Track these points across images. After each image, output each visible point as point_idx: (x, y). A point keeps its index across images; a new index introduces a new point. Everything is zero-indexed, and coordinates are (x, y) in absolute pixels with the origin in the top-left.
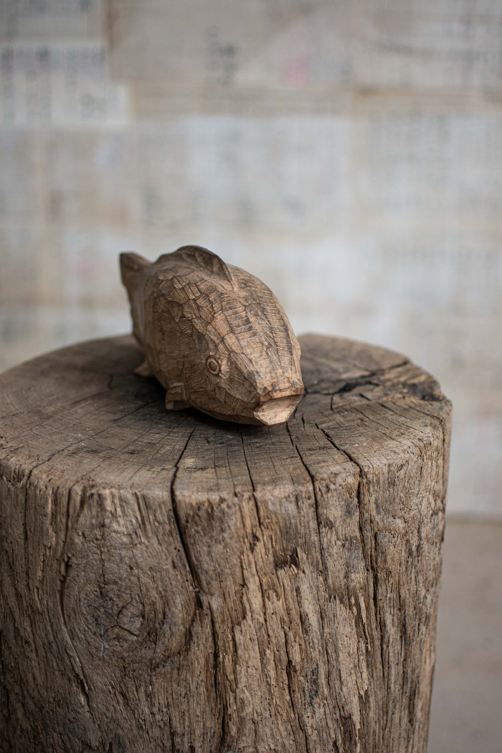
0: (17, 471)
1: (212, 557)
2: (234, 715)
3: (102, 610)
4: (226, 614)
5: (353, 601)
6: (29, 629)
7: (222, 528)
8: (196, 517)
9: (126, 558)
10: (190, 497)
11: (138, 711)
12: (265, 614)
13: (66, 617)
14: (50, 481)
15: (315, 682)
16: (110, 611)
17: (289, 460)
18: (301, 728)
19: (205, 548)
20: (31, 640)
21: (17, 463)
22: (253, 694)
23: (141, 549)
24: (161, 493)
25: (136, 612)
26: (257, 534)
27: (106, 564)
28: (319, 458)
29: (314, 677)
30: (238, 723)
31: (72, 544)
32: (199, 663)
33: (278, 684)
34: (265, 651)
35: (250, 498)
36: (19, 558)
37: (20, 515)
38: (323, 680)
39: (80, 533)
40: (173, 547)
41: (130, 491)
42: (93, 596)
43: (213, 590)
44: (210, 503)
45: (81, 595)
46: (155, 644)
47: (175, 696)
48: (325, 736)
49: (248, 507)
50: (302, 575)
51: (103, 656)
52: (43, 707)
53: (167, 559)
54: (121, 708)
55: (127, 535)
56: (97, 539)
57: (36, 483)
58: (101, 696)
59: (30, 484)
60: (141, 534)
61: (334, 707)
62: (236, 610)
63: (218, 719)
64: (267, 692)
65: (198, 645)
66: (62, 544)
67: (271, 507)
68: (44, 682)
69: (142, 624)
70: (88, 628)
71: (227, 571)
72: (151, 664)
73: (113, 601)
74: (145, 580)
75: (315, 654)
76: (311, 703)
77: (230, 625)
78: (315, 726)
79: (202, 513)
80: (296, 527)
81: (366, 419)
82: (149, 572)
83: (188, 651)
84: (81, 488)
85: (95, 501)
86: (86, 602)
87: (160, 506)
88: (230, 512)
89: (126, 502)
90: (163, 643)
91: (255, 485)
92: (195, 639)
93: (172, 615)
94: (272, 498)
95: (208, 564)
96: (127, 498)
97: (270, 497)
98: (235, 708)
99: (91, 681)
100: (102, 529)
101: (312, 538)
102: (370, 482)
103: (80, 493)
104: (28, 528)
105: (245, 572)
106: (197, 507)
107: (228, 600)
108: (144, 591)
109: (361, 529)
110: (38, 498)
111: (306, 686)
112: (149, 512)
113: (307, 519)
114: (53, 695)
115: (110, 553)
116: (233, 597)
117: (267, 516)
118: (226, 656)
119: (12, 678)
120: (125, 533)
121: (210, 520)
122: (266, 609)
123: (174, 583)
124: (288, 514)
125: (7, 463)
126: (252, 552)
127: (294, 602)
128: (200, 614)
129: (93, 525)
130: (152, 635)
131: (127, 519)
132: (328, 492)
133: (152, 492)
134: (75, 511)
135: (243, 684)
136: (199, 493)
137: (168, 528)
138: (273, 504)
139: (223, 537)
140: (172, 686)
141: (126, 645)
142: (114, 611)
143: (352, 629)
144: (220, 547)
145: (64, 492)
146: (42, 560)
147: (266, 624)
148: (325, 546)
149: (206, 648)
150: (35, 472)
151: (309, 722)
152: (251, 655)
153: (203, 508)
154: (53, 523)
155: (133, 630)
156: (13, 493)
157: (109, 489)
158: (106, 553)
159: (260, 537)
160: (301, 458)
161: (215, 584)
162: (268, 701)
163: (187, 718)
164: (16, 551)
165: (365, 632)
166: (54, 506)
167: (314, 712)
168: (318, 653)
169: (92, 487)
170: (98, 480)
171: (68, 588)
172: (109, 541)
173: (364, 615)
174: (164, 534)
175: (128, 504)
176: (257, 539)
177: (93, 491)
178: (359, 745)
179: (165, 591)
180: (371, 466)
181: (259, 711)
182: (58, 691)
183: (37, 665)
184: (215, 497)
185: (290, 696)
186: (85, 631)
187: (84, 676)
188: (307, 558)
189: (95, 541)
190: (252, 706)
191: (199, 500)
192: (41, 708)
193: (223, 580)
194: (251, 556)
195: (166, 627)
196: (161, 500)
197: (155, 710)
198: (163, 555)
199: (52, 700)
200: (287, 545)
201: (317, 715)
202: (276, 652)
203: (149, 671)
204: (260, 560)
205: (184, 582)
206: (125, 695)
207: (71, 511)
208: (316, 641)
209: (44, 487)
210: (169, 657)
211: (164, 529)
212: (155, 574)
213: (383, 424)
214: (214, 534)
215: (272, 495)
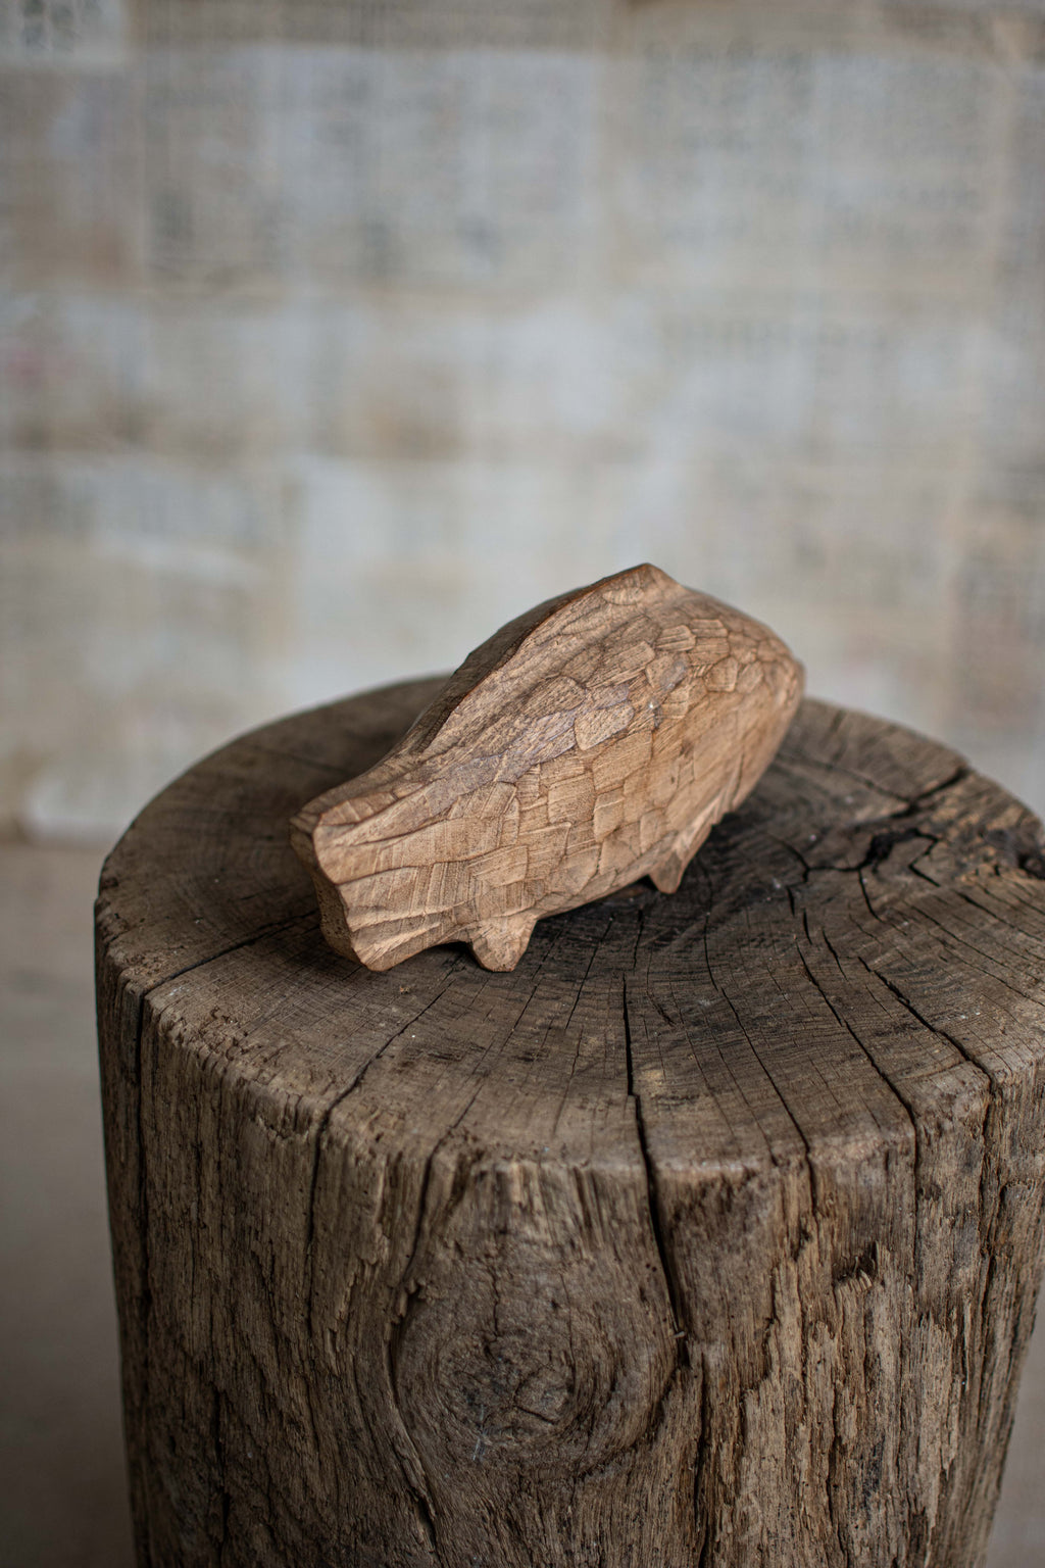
0: (292, 1109)
1: (719, 1277)
2: (727, 1543)
3: (486, 1380)
4: (733, 1374)
5: (954, 1316)
6: (301, 1400)
7: (744, 1225)
8: (697, 1210)
9: (547, 1289)
10: (687, 1172)
11: (540, 1550)
12: (804, 1364)
13: (400, 1389)
14: (378, 1139)
15: (875, 1466)
16: (503, 1382)
17: (847, 1064)
18: (841, 1547)
19: (708, 1263)
20: (305, 1419)
21: (290, 1091)
22: (765, 1504)
23: (580, 1271)
24: (627, 1169)
25: (557, 1381)
26: (809, 1229)
27: (503, 1301)
28: (905, 1056)
29: (876, 1458)
30: (731, 1555)
31: (429, 1263)
32: (670, 1460)
33: (812, 1480)
34: (796, 1427)
35: (801, 1165)
36: (291, 1273)
37: (299, 1196)
38: (889, 1461)
39: (451, 1244)
40: (644, 1263)
41: (564, 1166)
42: (468, 1356)
43: (713, 1334)
44: (725, 1181)
45: (441, 1354)
46: (589, 1434)
47: (615, 1519)
48: (881, 1553)
49: (796, 1183)
50: (880, 1288)
51: (477, 1459)
52: (325, 1540)
53: (630, 1287)
54: (505, 1545)
55: (553, 1247)
56: (488, 1256)
57: (345, 1141)
58: (464, 1525)
59: (330, 1142)
60: (581, 1244)
61: (902, 1503)
62: (752, 1364)
63: (694, 1550)
64: (791, 1496)
65: (674, 1430)
66: (404, 1261)
67: (840, 1179)
68: (329, 1496)
69: (567, 1402)
70: (451, 1411)
71: (745, 1298)
72: (576, 1470)
73: (511, 1363)
74: (580, 1325)
75: (882, 1419)
76: (865, 1502)
77: (737, 1390)
78: (866, 1541)
79: (711, 1201)
80: (880, 1207)
81: (951, 941)
82: (591, 1311)
83: (651, 1442)
84: (454, 1157)
85: (489, 1186)
86: (451, 1365)
87: (625, 1191)
88: (763, 1195)
89: (555, 1188)
90: (606, 1432)
91: (807, 1137)
92: (669, 1420)
93: (630, 1382)
94: (844, 1163)
95: (710, 1289)
96: (558, 1180)
97: (839, 1160)
98: (730, 1530)
99: (443, 1500)
100: (501, 1237)
101: (904, 1222)
102: (1006, 1102)
103: (453, 1168)
104: (318, 1223)
105: (778, 1296)
106: (699, 1189)
107: (739, 1347)
108: (578, 1345)
109: (981, 1188)
110: (354, 1172)
111: (860, 1474)
112: (602, 1202)
113: (899, 1191)
114: (352, 1520)
115: (515, 1280)
116: (751, 1341)
117: (831, 1194)
118: (725, 1445)
119: (244, 1477)
120: (550, 1243)
121: (722, 1213)
122: (807, 1356)
123: (639, 1327)
124: (869, 1187)
125: (266, 1091)
126: (795, 1259)
127: (859, 1336)
128: (682, 1376)
129: (480, 1230)
130: (584, 1416)
131: (554, 1217)
132: (940, 1136)
133: (609, 1165)
134: (439, 1203)
135: (751, 1489)
136: (704, 1164)
137: (636, 1229)
138: (845, 1173)
139: (746, 1240)
140: (613, 1502)
141: (528, 1439)
142: (512, 1382)
143: (946, 1364)
144: (738, 1258)
145: (417, 1166)
146: (351, 1283)
147: (804, 1380)
148: (924, 1231)
149: (686, 1433)
150: (338, 1116)
151: (857, 1535)
152: (770, 1439)
153: (713, 1194)
154: (385, 1219)
155: (546, 1412)
156: (283, 1153)
157: (518, 1161)
158: (505, 1280)
159: (814, 1234)
160: (870, 1058)
161: (719, 1323)
162: (790, 1510)
163: (635, 1555)
164: (284, 1260)
165: (963, 1363)
166: (388, 1190)
167: (869, 1517)
168: (887, 1416)
169: (479, 1156)
170: (488, 1140)
171: (413, 1339)
172: (514, 1257)
173: (967, 1335)
174: (627, 1243)
175: (561, 1191)
176: (807, 1237)
177: (485, 1166)
178: (929, 1554)
179: (621, 1342)
180: (1007, 1070)
181: (772, 1530)
182: (366, 1515)
183: (316, 1465)
184: (734, 1169)
185: (829, 1494)
186: (442, 1415)
187: (430, 1491)
188: (892, 1259)
189: (484, 1260)
190: (760, 1523)
191: (705, 1178)
192: (319, 1542)
193: (735, 1314)
194: (792, 1268)
195: (614, 1405)
196: (628, 1182)
197: (575, 1546)
198: (623, 1278)
199: (348, 1529)
200: (857, 1240)
201: (874, 1520)
202: (817, 1426)
203: (571, 1481)
204: (808, 1271)
205: (659, 1323)
206: (516, 1523)
207: (432, 1202)
208: (886, 1396)
209: (366, 1153)
210: (614, 1455)
211: (629, 1233)
212: (602, 1314)
213: (989, 953)
214: (729, 1236)
215: (844, 1157)
